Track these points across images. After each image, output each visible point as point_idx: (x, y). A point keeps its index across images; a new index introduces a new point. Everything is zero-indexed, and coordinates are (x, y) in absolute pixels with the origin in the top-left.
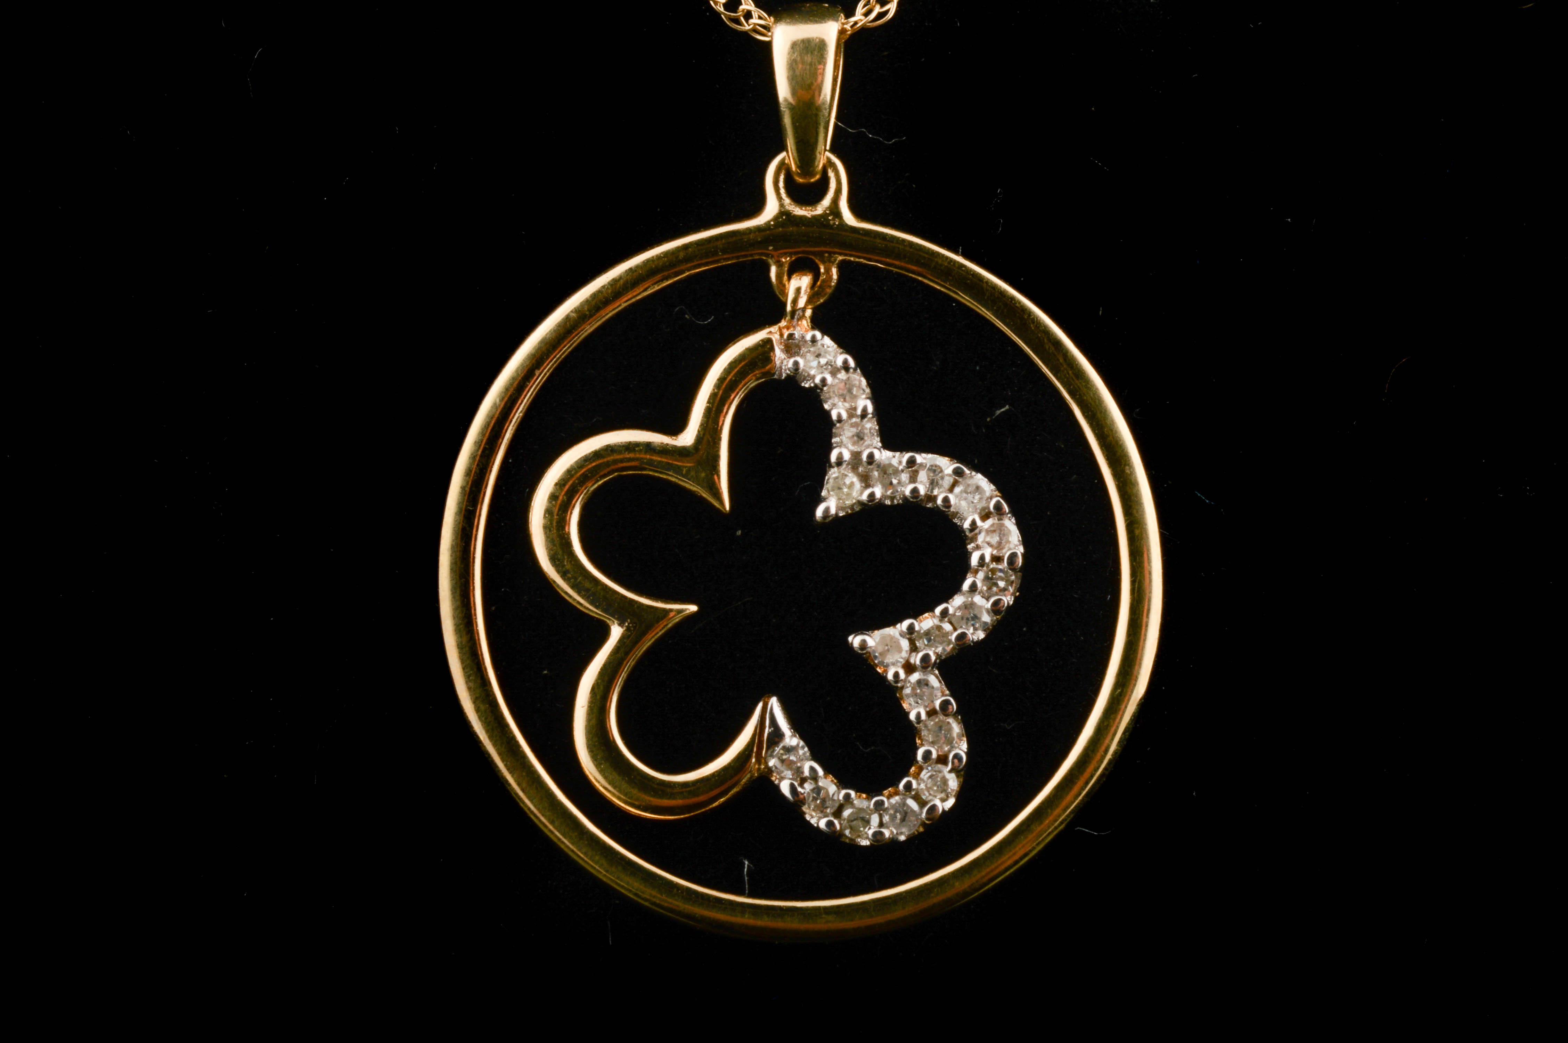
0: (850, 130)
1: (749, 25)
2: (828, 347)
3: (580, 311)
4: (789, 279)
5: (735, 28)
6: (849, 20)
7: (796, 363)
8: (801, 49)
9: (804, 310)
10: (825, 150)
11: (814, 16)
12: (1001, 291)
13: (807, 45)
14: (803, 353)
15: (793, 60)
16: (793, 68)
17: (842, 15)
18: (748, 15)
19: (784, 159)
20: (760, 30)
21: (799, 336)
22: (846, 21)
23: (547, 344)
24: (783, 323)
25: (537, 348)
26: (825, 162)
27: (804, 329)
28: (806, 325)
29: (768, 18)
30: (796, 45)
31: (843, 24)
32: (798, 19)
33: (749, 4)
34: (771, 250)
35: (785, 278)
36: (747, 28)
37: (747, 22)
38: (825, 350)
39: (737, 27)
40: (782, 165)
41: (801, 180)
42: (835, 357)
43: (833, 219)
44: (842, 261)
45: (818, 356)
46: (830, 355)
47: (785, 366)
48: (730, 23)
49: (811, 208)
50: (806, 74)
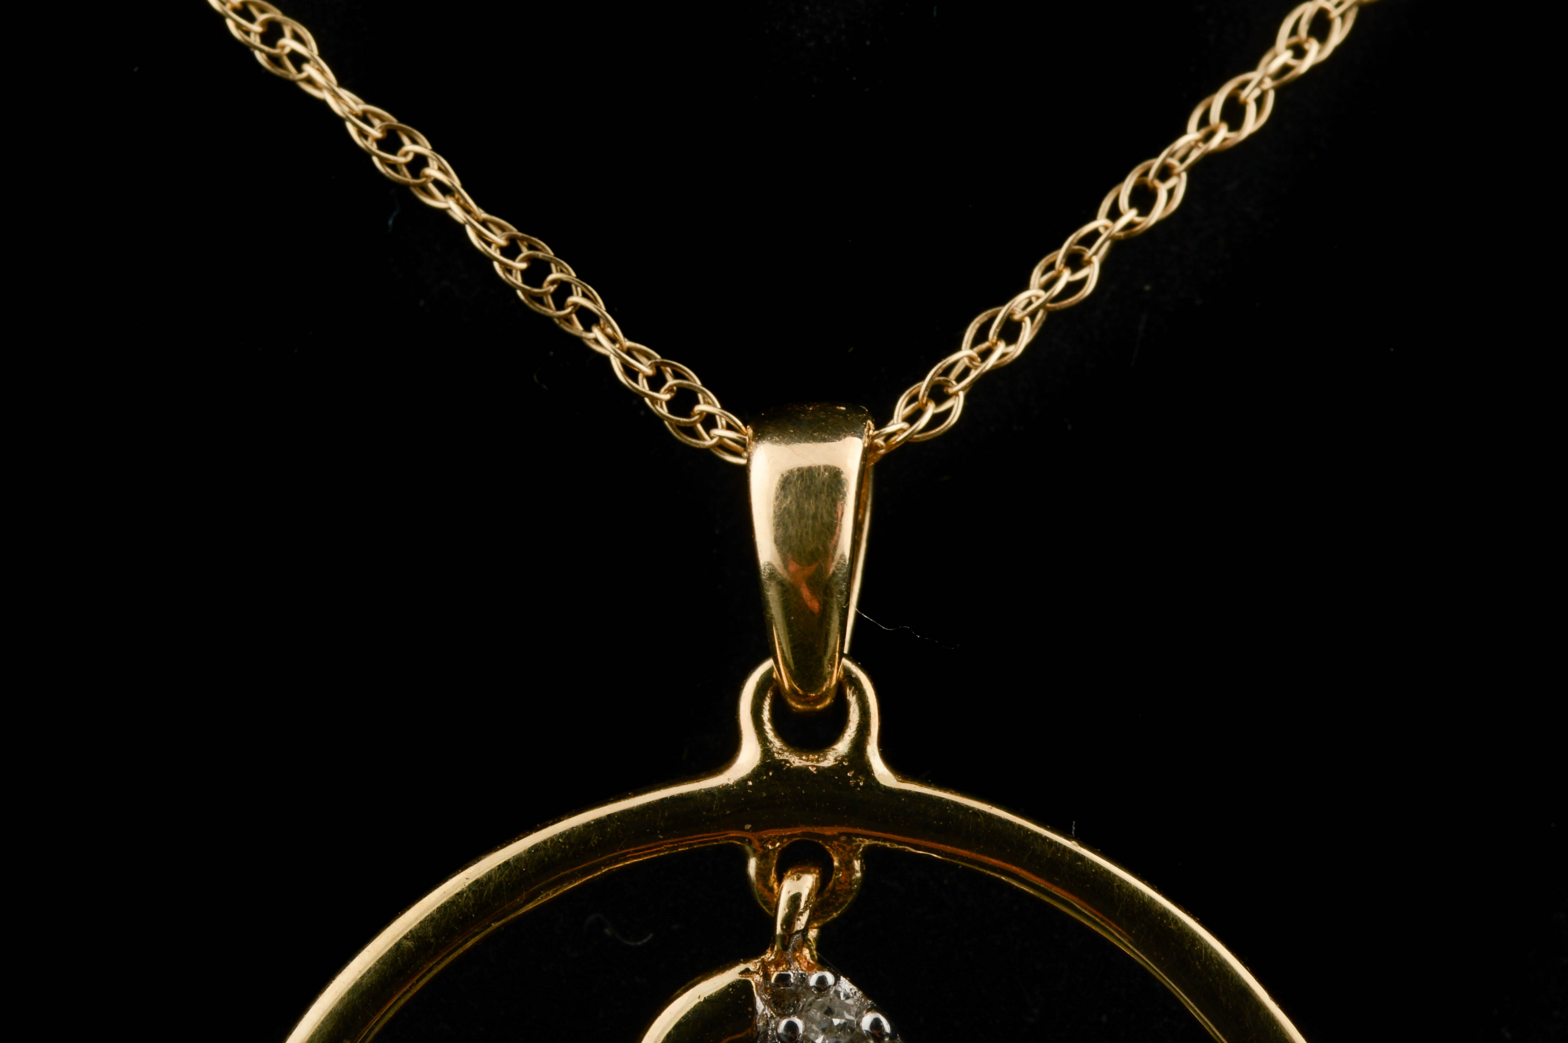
0: (884, 628)
1: (712, 438)
2: (847, 997)
3: (420, 937)
4: (780, 880)
5: (687, 443)
6: (882, 430)
7: (792, 1027)
8: (798, 491)
9: (805, 932)
10: (842, 655)
11: (822, 430)
12: (1144, 903)
13: (808, 482)
14: (803, 1006)
15: (785, 508)
16: (784, 524)
17: (869, 422)
18: (709, 422)
19: (770, 672)
20: (729, 446)
21: (796, 979)
22: (876, 432)
23: (362, 994)
24: (769, 956)
25: (346, 1001)
26: (841, 677)
27: (806, 964)
28: (808, 956)
29: (743, 428)
30: (790, 483)
31: (874, 437)
32: (793, 436)
33: (710, 401)
34: (748, 831)
35: (773, 876)
36: (708, 442)
37: (708, 433)
38: (842, 1003)
39: (691, 442)
40: (767, 682)
41: (799, 706)
42: (859, 1015)
43: (855, 777)
44: (869, 848)
45: (829, 1012)
46: (849, 1012)
47: (773, 1030)
48: (677, 433)
49: (817, 757)
50: (807, 533)
